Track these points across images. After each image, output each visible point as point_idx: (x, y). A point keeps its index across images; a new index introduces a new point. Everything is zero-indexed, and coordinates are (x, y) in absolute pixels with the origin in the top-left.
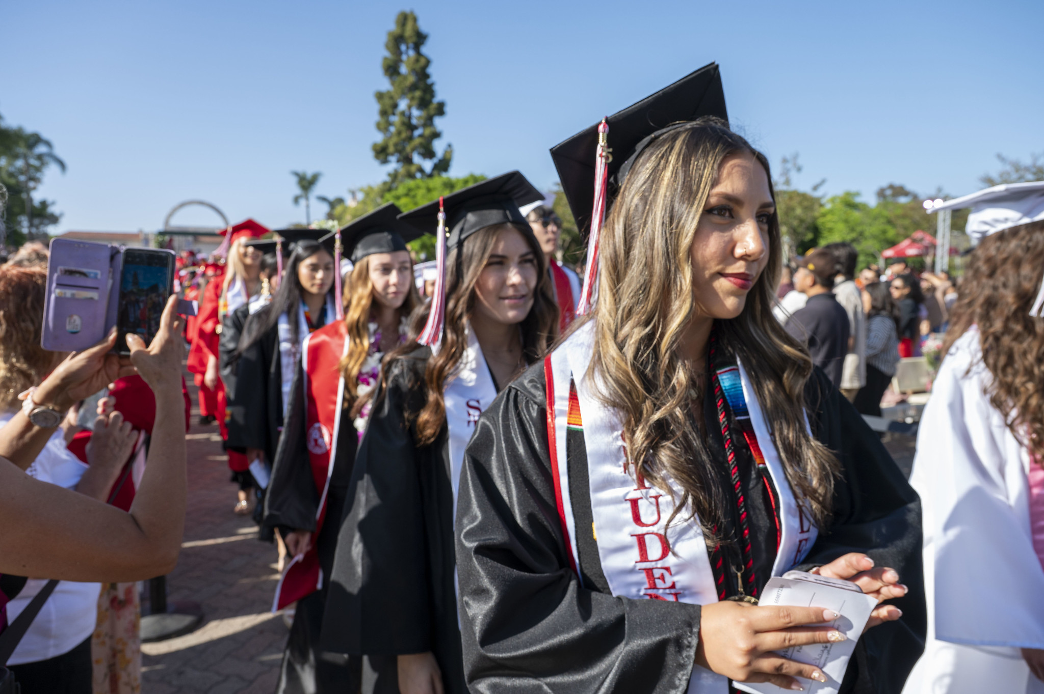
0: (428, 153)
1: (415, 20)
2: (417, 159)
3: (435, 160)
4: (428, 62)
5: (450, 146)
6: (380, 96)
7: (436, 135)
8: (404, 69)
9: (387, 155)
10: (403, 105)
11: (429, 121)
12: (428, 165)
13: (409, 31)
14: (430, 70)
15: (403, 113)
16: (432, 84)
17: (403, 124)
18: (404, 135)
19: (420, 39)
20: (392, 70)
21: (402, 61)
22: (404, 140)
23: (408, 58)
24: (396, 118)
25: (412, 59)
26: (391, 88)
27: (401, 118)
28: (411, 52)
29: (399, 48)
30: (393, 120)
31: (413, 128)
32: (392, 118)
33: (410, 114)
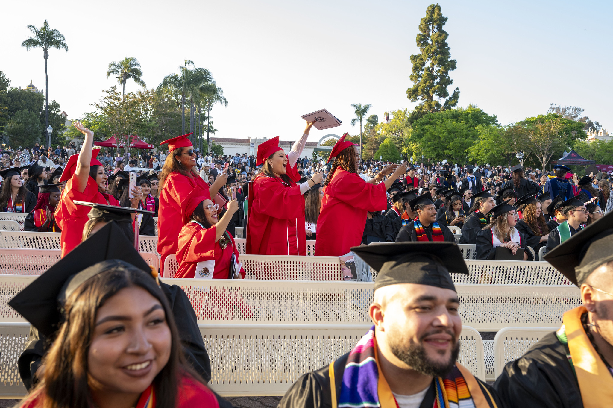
0: (443, 93)
1: (440, 9)
2: (435, 98)
3: (447, 98)
4: (447, 35)
5: (457, 89)
6: (414, 58)
7: (450, 82)
8: (429, 41)
9: (417, 95)
10: (428, 64)
12: (442, 101)
13: (435, 16)
14: (446, 41)
15: (428, 68)
17: (428, 75)
18: (427, 84)
19: (442, 20)
20: (422, 41)
21: (429, 35)
22: (428, 86)
23: (434, 35)
24: (423, 72)
25: (436, 35)
26: (421, 53)
27: (427, 72)
28: (435, 30)
29: (428, 28)
30: (421, 74)
31: (433, 78)
32: (420, 72)
33: (433, 69)
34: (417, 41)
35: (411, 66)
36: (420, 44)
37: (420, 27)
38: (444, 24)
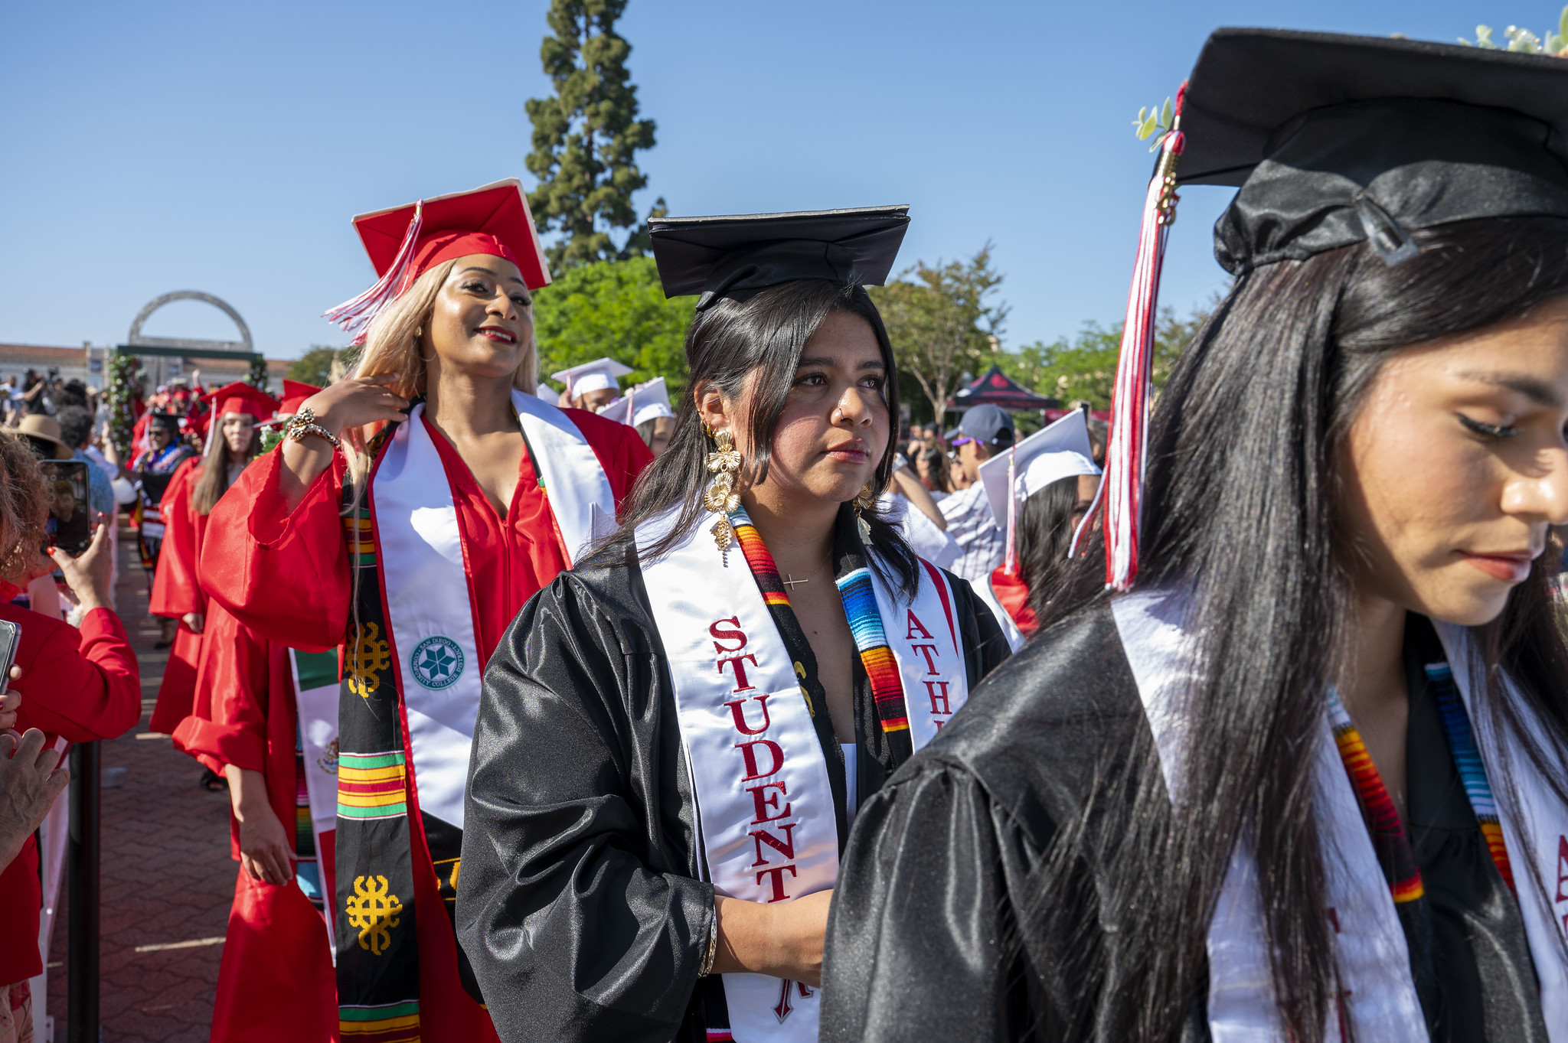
0: (622, 215)
2: (600, 225)
3: (634, 228)
4: (627, 49)
5: (661, 202)
6: (535, 109)
7: (638, 182)
8: (580, 62)
9: (546, 216)
10: (578, 126)
11: (625, 156)
12: (620, 237)
14: (627, 65)
15: (577, 141)
16: (633, 89)
17: (577, 159)
18: (576, 182)
19: (613, 4)
20: (559, 62)
21: (578, 46)
22: (578, 189)
23: (590, 42)
24: (564, 150)
25: (597, 44)
26: (556, 95)
27: (574, 149)
28: (595, 31)
29: (574, 23)
30: (559, 153)
31: (594, 168)
32: (556, 149)
33: (591, 142)
34: (543, 57)
35: (529, 129)
36: (551, 70)
37: (550, 18)
38: (618, 16)
